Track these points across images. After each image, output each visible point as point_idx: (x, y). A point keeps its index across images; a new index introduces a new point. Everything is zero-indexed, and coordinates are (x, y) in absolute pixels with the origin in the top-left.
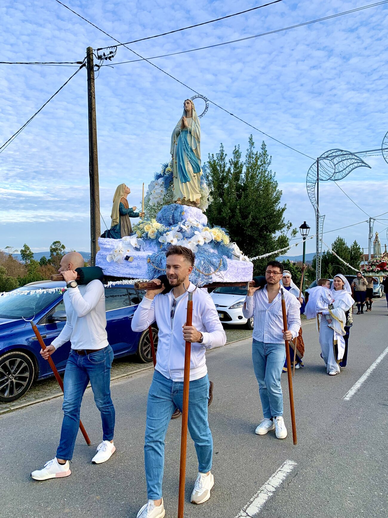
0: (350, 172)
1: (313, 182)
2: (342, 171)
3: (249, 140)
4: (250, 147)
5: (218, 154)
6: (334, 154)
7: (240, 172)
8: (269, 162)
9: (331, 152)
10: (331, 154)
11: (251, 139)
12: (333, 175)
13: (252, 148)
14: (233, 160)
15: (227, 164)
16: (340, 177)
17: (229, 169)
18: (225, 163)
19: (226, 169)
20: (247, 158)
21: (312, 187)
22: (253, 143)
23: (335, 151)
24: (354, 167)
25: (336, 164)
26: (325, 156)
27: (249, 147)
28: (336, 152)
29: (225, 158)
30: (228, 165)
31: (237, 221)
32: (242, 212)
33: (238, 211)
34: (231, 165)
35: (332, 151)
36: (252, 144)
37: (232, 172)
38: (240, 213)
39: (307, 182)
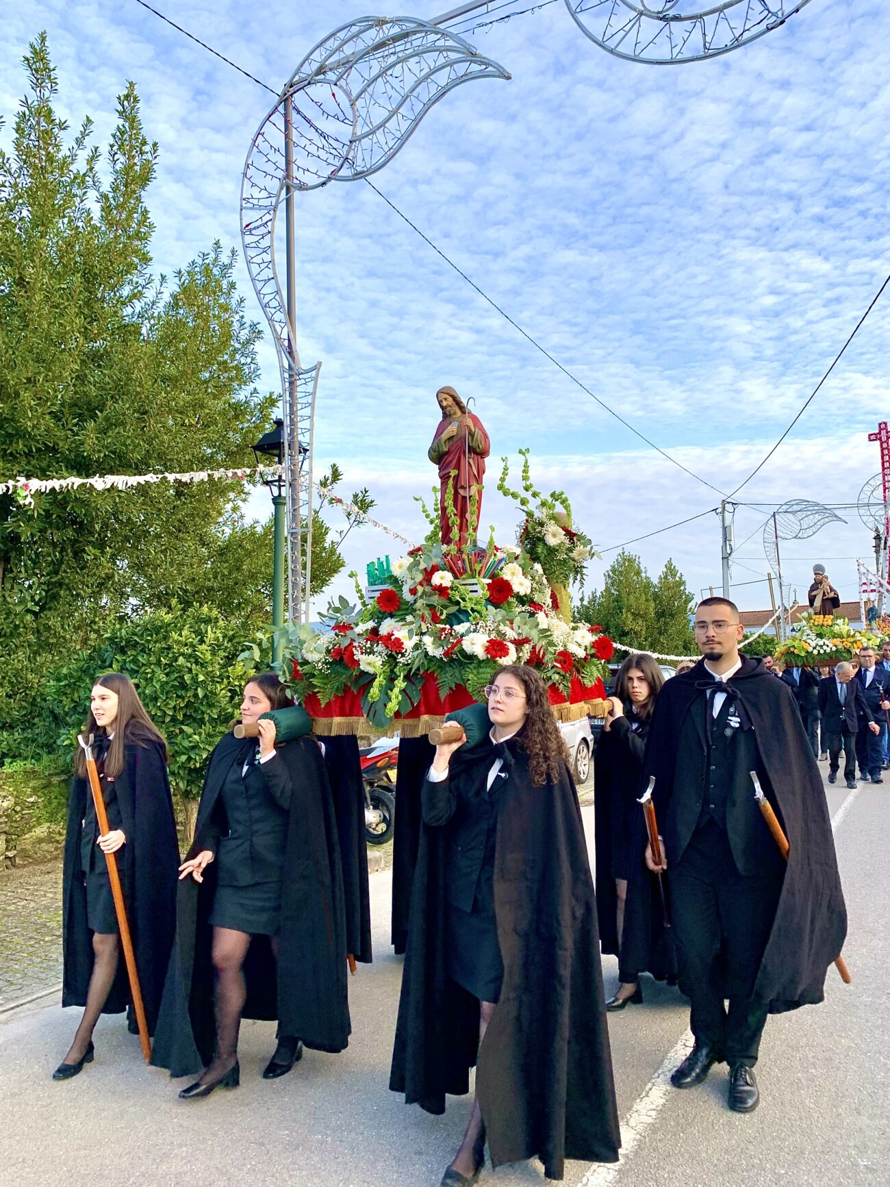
0: (417, 122)
1: (267, 202)
2: (382, 125)
6: (348, 50)
9: (337, 43)
10: (338, 49)
12: (348, 152)
16: (378, 158)
21: (263, 230)
23: (355, 29)
24: (433, 90)
25: (359, 96)
26: (315, 66)
28: (357, 35)
35: (341, 35)
39: (241, 206)
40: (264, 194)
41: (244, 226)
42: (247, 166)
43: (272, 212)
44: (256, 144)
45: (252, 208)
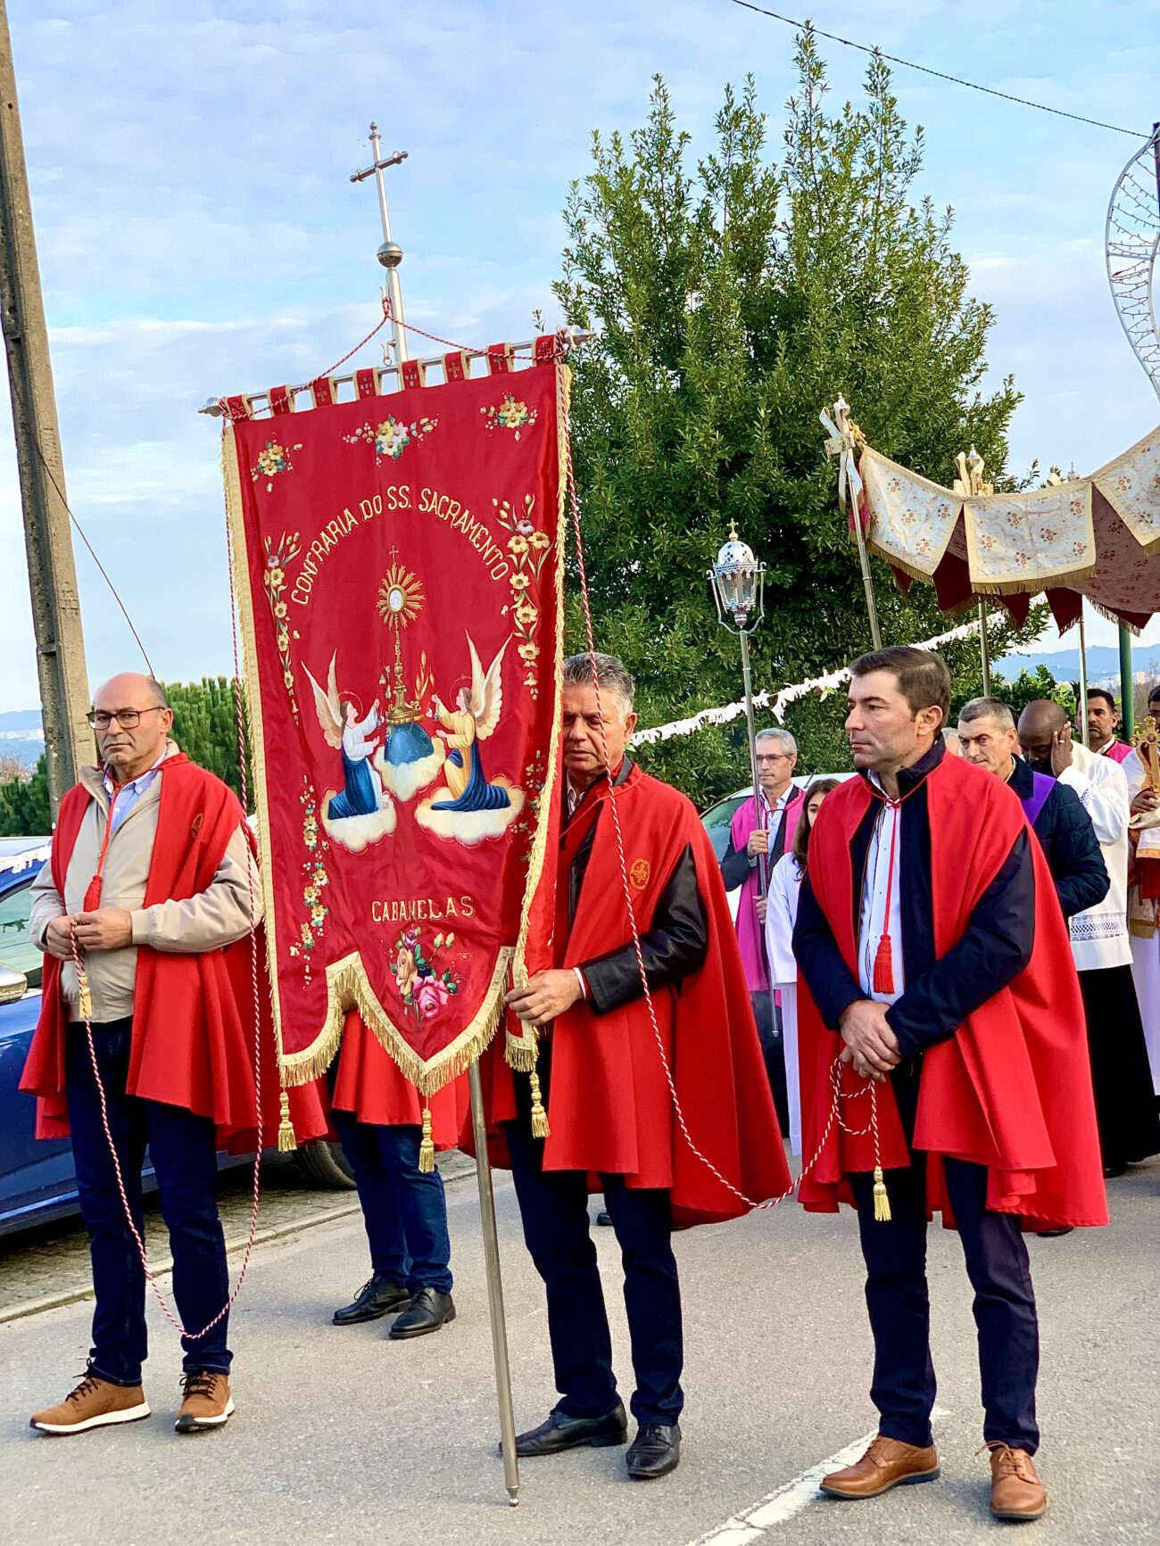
1: (1141, 251)
3: (797, 51)
4: (803, 88)
5: (643, 133)
7: (765, 222)
8: (909, 158)
11: (806, 45)
13: (816, 93)
14: (722, 164)
15: (692, 187)
17: (705, 213)
18: (684, 180)
19: (690, 214)
20: (790, 149)
21: (1134, 280)
22: (820, 65)
27: (798, 92)
29: (681, 157)
30: (697, 194)
31: (764, 487)
32: (785, 437)
33: (761, 435)
34: (711, 188)
36: (814, 71)
37: (719, 226)
38: (773, 441)
39: (1107, 252)
40: (1136, 241)
41: (1113, 273)
42: (1111, 208)
43: (1148, 262)
44: (1122, 185)
45: (1122, 255)
